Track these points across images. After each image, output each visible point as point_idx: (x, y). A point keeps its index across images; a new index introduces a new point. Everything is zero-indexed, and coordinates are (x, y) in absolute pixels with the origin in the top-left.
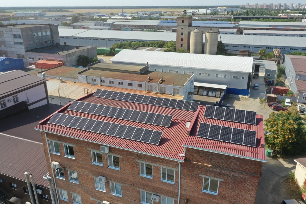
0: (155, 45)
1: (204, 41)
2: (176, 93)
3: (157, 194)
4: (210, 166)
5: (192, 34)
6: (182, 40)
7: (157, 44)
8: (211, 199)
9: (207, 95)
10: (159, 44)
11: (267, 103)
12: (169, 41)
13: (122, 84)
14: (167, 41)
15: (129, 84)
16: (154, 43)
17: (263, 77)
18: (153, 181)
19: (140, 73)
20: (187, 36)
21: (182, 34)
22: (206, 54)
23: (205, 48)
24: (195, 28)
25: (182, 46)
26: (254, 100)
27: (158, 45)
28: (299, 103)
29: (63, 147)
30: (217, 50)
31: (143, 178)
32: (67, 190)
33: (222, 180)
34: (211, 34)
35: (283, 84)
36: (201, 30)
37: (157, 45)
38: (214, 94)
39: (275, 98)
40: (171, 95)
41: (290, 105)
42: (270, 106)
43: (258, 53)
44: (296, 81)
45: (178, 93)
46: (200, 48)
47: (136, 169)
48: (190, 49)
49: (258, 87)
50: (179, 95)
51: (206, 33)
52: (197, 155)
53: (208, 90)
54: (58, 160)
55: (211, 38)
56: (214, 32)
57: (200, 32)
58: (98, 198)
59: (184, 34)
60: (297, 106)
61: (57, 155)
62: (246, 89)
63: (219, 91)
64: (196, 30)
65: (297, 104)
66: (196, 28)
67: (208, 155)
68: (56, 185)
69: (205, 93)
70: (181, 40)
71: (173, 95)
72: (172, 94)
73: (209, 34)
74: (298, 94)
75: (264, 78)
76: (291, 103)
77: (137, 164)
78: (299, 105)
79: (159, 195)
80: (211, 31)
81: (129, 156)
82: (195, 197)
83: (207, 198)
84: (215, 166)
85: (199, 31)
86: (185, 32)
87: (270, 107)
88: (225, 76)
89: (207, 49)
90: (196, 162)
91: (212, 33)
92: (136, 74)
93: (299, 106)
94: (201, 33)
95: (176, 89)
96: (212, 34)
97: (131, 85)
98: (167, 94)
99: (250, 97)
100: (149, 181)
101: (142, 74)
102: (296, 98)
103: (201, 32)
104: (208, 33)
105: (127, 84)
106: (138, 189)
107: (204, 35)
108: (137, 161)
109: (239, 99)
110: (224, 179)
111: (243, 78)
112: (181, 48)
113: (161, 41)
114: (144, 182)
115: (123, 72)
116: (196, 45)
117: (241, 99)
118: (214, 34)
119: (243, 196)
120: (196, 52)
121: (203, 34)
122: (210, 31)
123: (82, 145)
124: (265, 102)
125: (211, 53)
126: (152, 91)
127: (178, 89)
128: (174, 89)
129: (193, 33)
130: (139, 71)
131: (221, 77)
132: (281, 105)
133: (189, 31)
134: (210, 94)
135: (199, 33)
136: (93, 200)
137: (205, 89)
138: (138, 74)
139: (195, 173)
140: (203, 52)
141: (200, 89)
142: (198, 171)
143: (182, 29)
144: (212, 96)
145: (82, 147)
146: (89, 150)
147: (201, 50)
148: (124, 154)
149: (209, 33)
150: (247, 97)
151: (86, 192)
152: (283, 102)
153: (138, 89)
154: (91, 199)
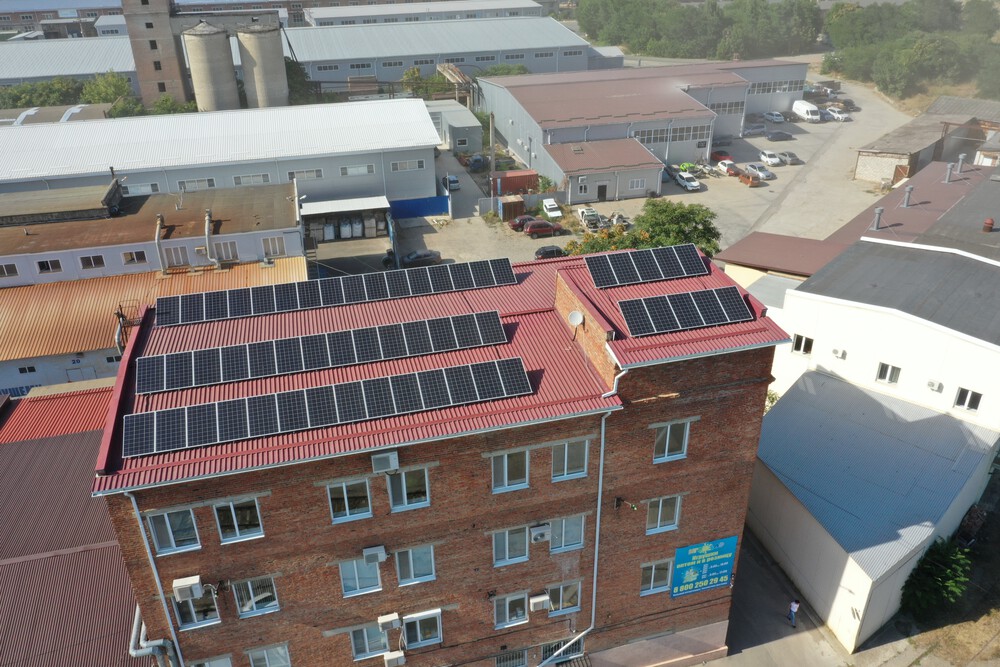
0: (41, 95)
1: (237, 61)
2: (275, 252)
3: (542, 522)
4: (674, 394)
5: (191, 45)
6: (158, 66)
7: (52, 91)
8: (672, 473)
9: (338, 237)
10: (59, 90)
11: (506, 223)
12: (103, 75)
13: (56, 265)
14: (93, 75)
15: (86, 262)
16: (34, 90)
17: (449, 150)
18: (533, 490)
19: (107, 212)
20: (172, 50)
21: (153, 45)
22: (257, 107)
23: (247, 87)
24: (197, 19)
25: (162, 87)
26: (469, 222)
27: (57, 94)
28: (573, 204)
29: (212, 515)
30: (290, 86)
31: (502, 497)
32: (232, 651)
33: (697, 418)
34: (260, 35)
35: (510, 164)
36: (220, 27)
37: (52, 96)
38: (358, 229)
39: (521, 204)
40: (262, 264)
41: (558, 214)
42: (518, 228)
43: (402, 83)
44: (546, 147)
45: (282, 253)
46: (230, 87)
47: (481, 481)
48: (197, 97)
49: (457, 182)
50: (289, 257)
51: (240, 35)
52: (644, 381)
53: (336, 221)
54: (189, 570)
55: (262, 48)
56: (267, 28)
57: (218, 33)
58: (355, 618)
59: (159, 46)
60: (574, 214)
61: (184, 553)
62: (435, 195)
63: (371, 217)
64: (201, 28)
65: (574, 208)
66: (201, 22)
67: (669, 370)
68: (182, 655)
69: (329, 232)
70: (152, 67)
71: (270, 263)
72: (266, 260)
73: (252, 36)
74: (568, 182)
75: (452, 154)
76: (559, 208)
77: (485, 464)
78: (580, 211)
79: (545, 521)
80: (257, 27)
81: (459, 451)
82: (636, 484)
83: (663, 474)
84: (684, 393)
85: (215, 30)
86: (164, 37)
87: (517, 230)
88: (370, 168)
89: (258, 87)
90: (642, 397)
91: (260, 32)
92: (91, 218)
93: (583, 213)
94: (223, 36)
95: (273, 240)
96: (263, 35)
97: (99, 261)
98: (247, 263)
99: (455, 216)
100: (520, 498)
101: (114, 214)
102: (564, 194)
103: (224, 32)
104: (247, 35)
105: (80, 261)
106: (486, 534)
107: (233, 40)
108: (485, 455)
109: (430, 229)
110: (700, 413)
111: (421, 165)
112: (163, 96)
113: (62, 78)
114: (501, 507)
115: (34, 223)
116: (214, 76)
117: (436, 228)
118: (268, 35)
119: (737, 436)
120: (220, 105)
121: (228, 37)
122: (252, 28)
123: (293, 482)
124: (500, 221)
125: (273, 102)
126: (186, 264)
127: (280, 239)
128: (266, 241)
129: (193, 38)
130: (100, 206)
131: (358, 171)
132: (538, 219)
133: (177, 32)
134: (346, 231)
135: (215, 37)
136: (334, 637)
137: (324, 220)
138: (101, 218)
139: (639, 425)
140: (244, 102)
141: (311, 225)
142: (644, 420)
143: (149, 26)
144: (353, 238)
145: (293, 486)
146: (319, 488)
147: (235, 97)
148: (446, 451)
149: (252, 32)
150: (448, 217)
151: (308, 624)
152: (538, 210)
153: (129, 271)
154: (328, 634)
